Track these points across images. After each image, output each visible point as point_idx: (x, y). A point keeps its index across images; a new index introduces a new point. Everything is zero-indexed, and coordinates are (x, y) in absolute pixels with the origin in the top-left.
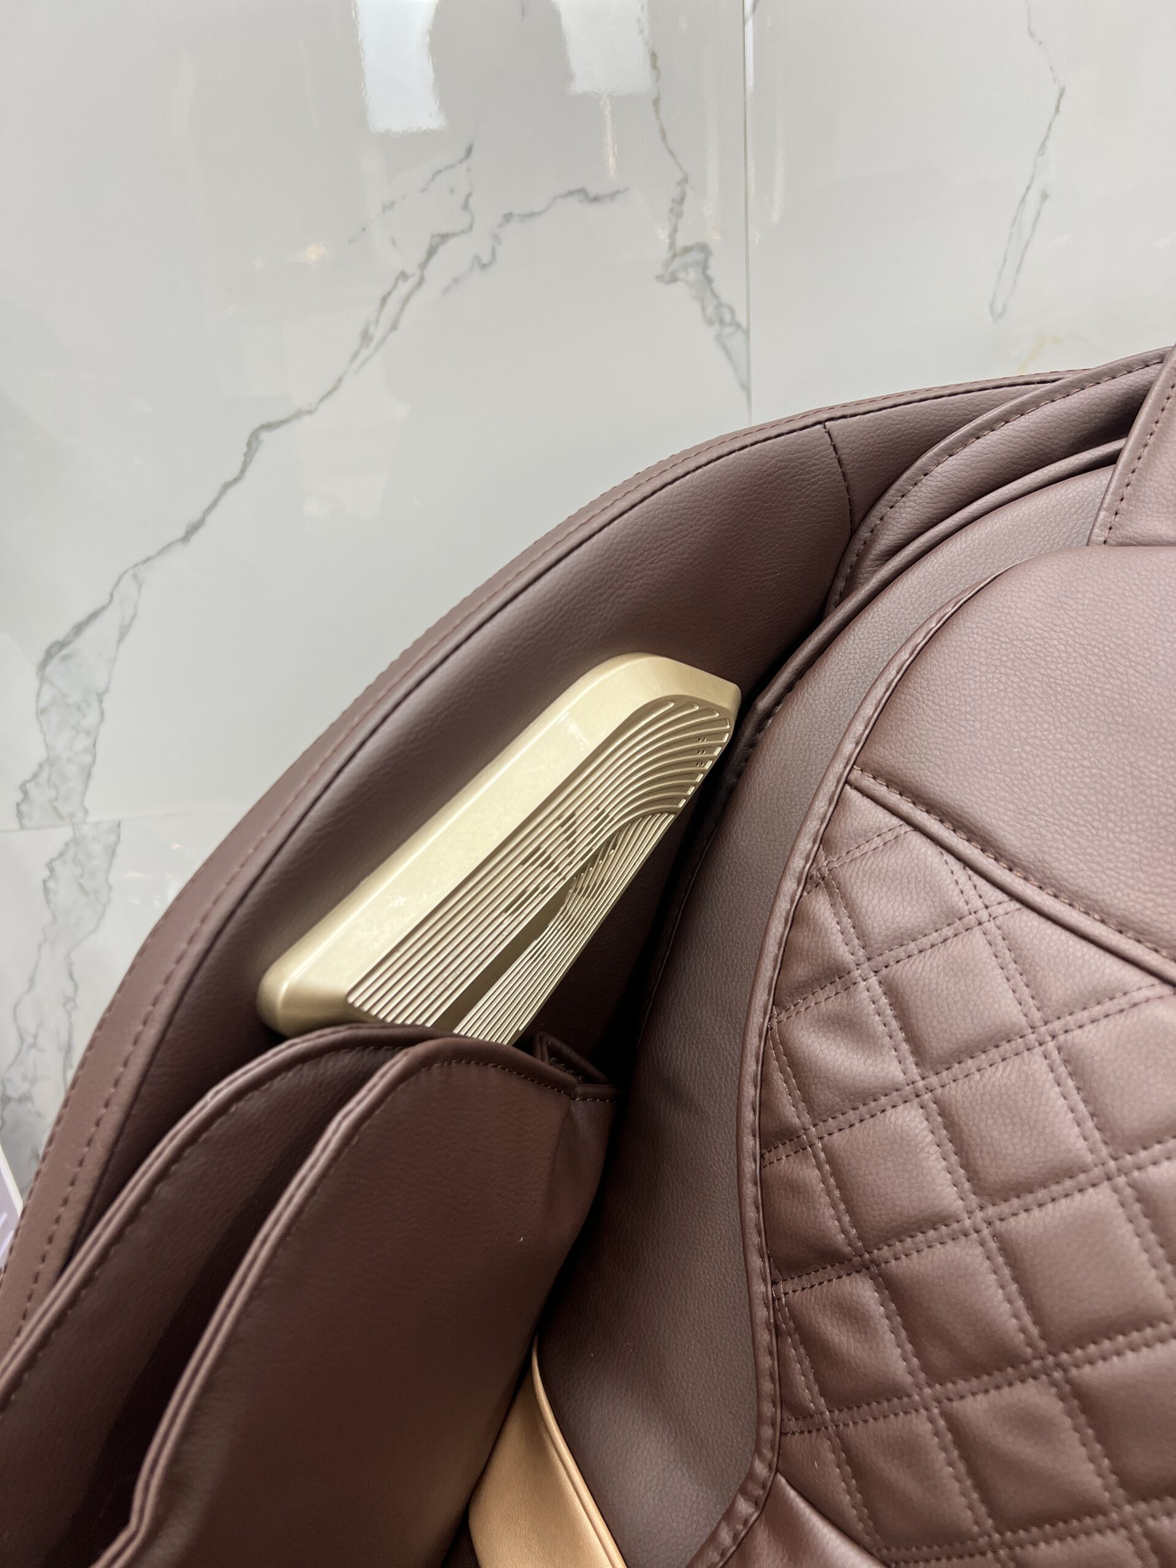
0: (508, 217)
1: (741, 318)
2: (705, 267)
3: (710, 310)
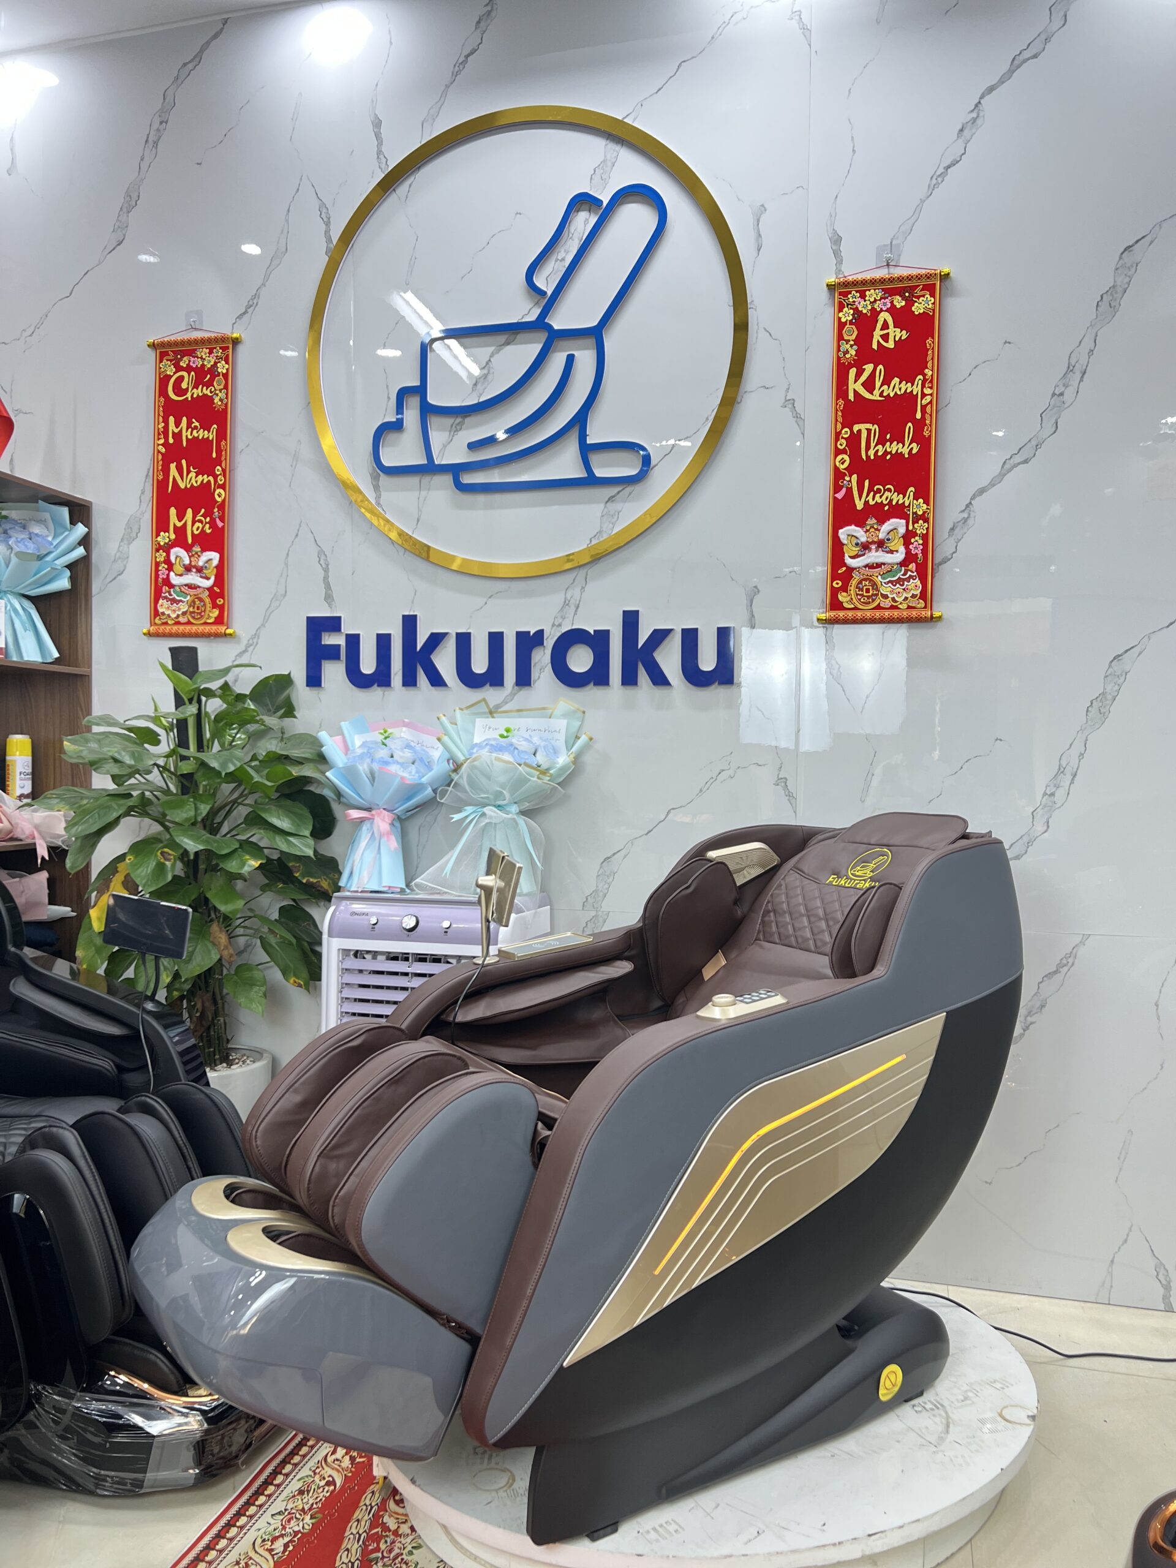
0: (739, 767)
1: (794, 795)
2: (786, 783)
3: (787, 793)
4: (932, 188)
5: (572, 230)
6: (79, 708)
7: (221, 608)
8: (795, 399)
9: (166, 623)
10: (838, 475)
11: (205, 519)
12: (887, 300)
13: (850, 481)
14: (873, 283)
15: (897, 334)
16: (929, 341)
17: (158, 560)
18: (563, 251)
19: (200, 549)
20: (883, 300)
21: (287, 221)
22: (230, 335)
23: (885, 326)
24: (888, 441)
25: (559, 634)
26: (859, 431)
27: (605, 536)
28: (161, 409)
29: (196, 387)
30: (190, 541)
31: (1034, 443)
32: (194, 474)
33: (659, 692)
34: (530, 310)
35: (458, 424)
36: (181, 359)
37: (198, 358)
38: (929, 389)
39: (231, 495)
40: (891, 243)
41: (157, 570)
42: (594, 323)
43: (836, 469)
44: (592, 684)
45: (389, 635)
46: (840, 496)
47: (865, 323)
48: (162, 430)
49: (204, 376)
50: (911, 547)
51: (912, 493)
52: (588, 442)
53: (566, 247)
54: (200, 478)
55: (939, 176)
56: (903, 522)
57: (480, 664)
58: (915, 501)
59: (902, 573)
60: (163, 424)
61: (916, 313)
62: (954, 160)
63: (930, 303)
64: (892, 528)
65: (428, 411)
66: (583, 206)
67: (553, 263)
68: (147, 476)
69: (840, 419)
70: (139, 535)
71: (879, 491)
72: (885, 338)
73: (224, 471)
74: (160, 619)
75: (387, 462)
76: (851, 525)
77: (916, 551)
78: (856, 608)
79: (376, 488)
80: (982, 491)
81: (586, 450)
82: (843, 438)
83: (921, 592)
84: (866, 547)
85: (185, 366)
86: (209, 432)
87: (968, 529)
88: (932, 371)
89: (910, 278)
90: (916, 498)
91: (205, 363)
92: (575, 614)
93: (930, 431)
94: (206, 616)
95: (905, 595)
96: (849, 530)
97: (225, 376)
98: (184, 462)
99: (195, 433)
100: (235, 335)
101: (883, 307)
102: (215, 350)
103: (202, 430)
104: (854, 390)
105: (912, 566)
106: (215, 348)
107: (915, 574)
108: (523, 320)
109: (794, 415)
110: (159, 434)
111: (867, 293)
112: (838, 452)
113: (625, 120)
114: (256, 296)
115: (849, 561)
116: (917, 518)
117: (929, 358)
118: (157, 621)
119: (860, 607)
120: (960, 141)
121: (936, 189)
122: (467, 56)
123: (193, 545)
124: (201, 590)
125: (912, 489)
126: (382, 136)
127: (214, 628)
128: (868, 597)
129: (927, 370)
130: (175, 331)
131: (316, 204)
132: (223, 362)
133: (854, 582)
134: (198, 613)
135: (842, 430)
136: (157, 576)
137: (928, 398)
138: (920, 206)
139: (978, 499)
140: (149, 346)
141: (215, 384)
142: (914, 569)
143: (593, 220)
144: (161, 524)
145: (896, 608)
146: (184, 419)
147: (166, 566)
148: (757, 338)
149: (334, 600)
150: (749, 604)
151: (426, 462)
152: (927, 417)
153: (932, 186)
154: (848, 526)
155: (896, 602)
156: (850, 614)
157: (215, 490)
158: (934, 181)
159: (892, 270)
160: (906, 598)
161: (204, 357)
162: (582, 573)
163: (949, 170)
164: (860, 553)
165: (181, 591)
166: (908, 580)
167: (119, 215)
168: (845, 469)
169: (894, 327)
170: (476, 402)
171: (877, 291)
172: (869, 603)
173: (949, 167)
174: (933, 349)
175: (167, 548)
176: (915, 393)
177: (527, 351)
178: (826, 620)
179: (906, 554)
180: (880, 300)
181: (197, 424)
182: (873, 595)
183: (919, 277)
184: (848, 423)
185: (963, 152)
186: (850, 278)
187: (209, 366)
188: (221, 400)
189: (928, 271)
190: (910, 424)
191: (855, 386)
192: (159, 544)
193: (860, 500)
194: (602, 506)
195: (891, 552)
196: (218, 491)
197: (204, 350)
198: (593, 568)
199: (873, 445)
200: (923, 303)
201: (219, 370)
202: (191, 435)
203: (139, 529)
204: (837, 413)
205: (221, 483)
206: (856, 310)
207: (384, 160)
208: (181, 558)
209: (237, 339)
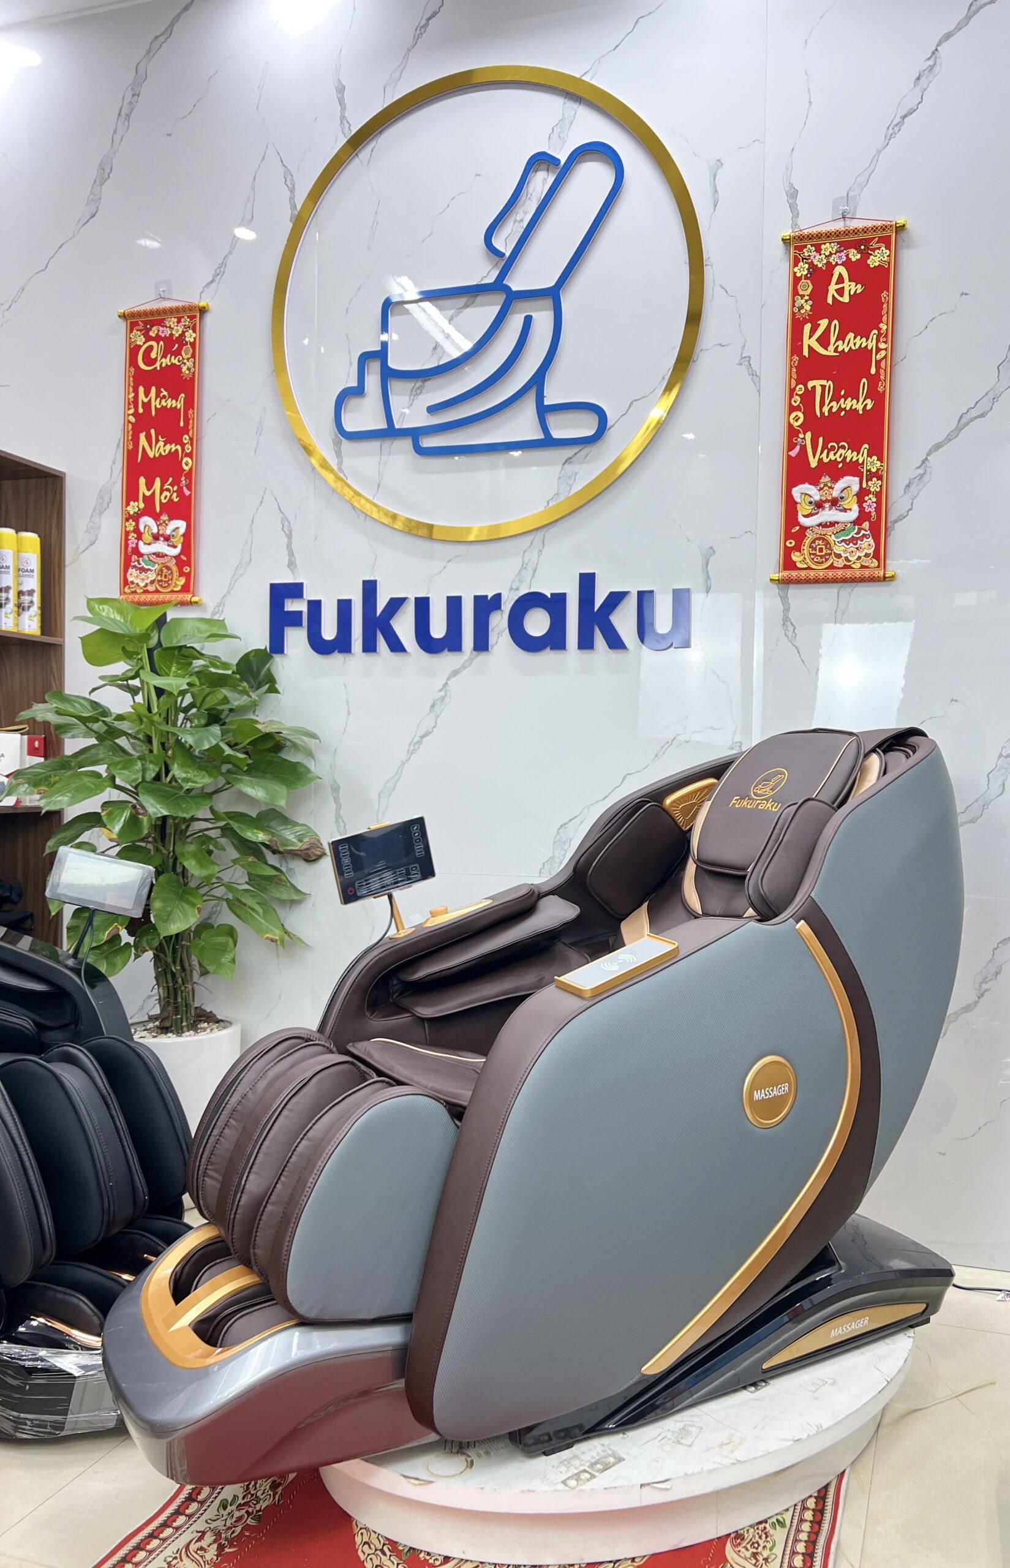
0: (694, 732)
2: (741, 746)
4: (889, 138)
5: (531, 189)
6: (52, 678)
7: (188, 576)
8: (751, 356)
9: (135, 592)
10: (792, 432)
11: (173, 487)
12: (842, 253)
13: (804, 438)
14: (828, 236)
15: (851, 288)
16: (884, 294)
17: (128, 529)
18: (521, 211)
19: (167, 518)
20: (838, 254)
21: (253, 189)
22: (197, 303)
23: (840, 280)
24: (843, 397)
25: (516, 598)
26: (814, 388)
27: (562, 498)
28: (132, 379)
29: (164, 356)
30: (158, 509)
31: (991, 396)
32: (162, 444)
33: (616, 655)
34: (489, 272)
35: (418, 388)
36: (150, 329)
37: (167, 327)
38: (883, 344)
39: (197, 463)
40: (848, 195)
41: (127, 540)
42: (551, 283)
43: (790, 426)
44: (549, 648)
45: (349, 601)
46: (793, 453)
47: (820, 277)
48: (132, 400)
49: (173, 345)
50: (864, 505)
51: (866, 450)
52: (545, 403)
53: (523, 208)
54: (168, 447)
55: (896, 125)
56: (857, 479)
57: (438, 629)
58: (869, 459)
59: (856, 531)
60: (133, 394)
61: (872, 266)
62: (911, 109)
63: (885, 255)
64: (845, 485)
65: (388, 375)
66: (542, 166)
67: (512, 223)
68: (118, 446)
69: (794, 376)
70: (110, 505)
71: (833, 448)
72: (840, 292)
73: (191, 439)
74: (129, 588)
75: (348, 427)
76: (804, 483)
77: (870, 509)
78: (809, 568)
79: (338, 454)
80: (938, 447)
81: (543, 411)
82: (797, 394)
83: (874, 551)
84: (819, 505)
85: (154, 335)
86: (177, 401)
87: (924, 486)
88: (887, 325)
89: (865, 230)
90: (870, 455)
91: (174, 332)
92: (533, 577)
93: (885, 387)
94: (173, 584)
95: (858, 554)
96: (802, 488)
97: (193, 345)
98: (153, 431)
99: (164, 403)
100: (202, 304)
101: (838, 261)
102: (183, 320)
103: (170, 399)
104: (809, 346)
105: (866, 525)
106: (183, 317)
107: (869, 532)
108: (483, 282)
109: (750, 372)
110: (129, 404)
111: (823, 247)
112: (792, 409)
113: (583, 78)
114: (223, 264)
115: (802, 520)
116: (871, 476)
117: (884, 312)
118: (127, 590)
119: (813, 566)
120: (918, 89)
121: (892, 140)
122: (428, 19)
123: (161, 514)
124: (169, 558)
125: (866, 446)
126: (346, 102)
127: (180, 596)
128: (822, 557)
129: (881, 325)
130: (144, 301)
131: (282, 171)
132: (191, 331)
133: (807, 542)
134: (165, 581)
135: (796, 386)
136: (127, 545)
137: (883, 353)
138: (877, 157)
139: (934, 454)
140: (120, 316)
141: (183, 353)
142: (867, 528)
143: (551, 179)
144: (131, 494)
145: (849, 567)
146: (153, 389)
147: (135, 536)
148: (713, 295)
149: (296, 566)
150: (705, 566)
151: (386, 426)
152: (882, 372)
153: (888, 137)
154: (801, 484)
155: (850, 561)
156: (803, 574)
157: (182, 459)
158: (890, 131)
159: (848, 222)
160: (859, 558)
161: (172, 326)
162: (539, 536)
163: (906, 120)
164: (814, 512)
165: (150, 560)
166: (861, 539)
167: (93, 188)
168: (798, 426)
169: (850, 281)
170: (436, 365)
171: (832, 244)
172: (822, 562)
173: (905, 116)
174: (888, 302)
175: (136, 518)
176: (869, 348)
177: (485, 312)
178: (778, 580)
179: (860, 512)
180: (835, 254)
181: (165, 393)
182: (826, 554)
183: (874, 229)
184: (802, 380)
185: (920, 100)
186: (806, 232)
187: (177, 335)
188: (189, 369)
189: (884, 223)
190: (864, 380)
191: (810, 342)
192: (129, 513)
193: (814, 455)
194: (561, 466)
195: (845, 510)
196: (185, 460)
197: (173, 319)
198: (551, 530)
199: (827, 402)
200: (879, 255)
201: (187, 339)
202: (160, 404)
203: (111, 499)
204: (791, 370)
205: (188, 451)
206: (811, 264)
207: (347, 125)
208: (149, 527)
209: (204, 308)
